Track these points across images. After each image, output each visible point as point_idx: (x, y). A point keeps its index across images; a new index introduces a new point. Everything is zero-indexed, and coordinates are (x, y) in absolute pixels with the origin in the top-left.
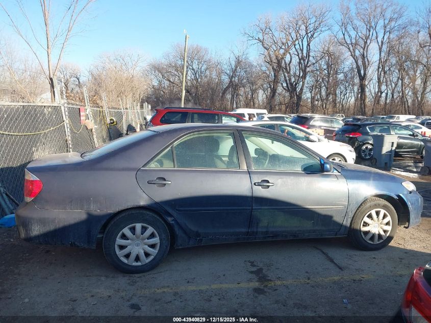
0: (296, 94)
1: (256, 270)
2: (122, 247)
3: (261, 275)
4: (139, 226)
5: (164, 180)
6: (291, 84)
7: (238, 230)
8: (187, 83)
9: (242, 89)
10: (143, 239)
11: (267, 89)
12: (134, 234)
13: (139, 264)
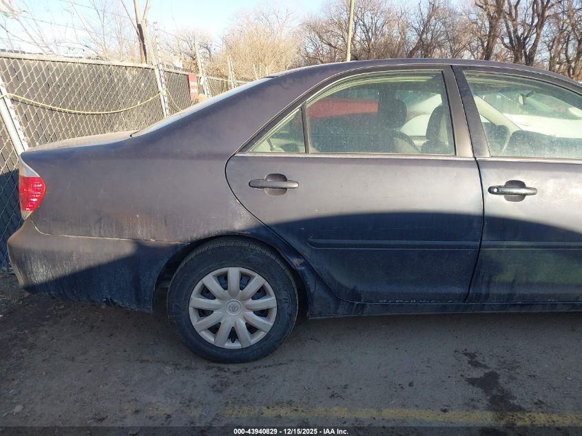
0: (525, 52)
1: (482, 375)
2: (203, 313)
3: (494, 392)
4: (234, 273)
5: (284, 178)
6: (518, 38)
7: (443, 290)
8: (354, 46)
9: (437, 51)
10: (244, 299)
11: (477, 48)
12: (226, 288)
13: (237, 345)
